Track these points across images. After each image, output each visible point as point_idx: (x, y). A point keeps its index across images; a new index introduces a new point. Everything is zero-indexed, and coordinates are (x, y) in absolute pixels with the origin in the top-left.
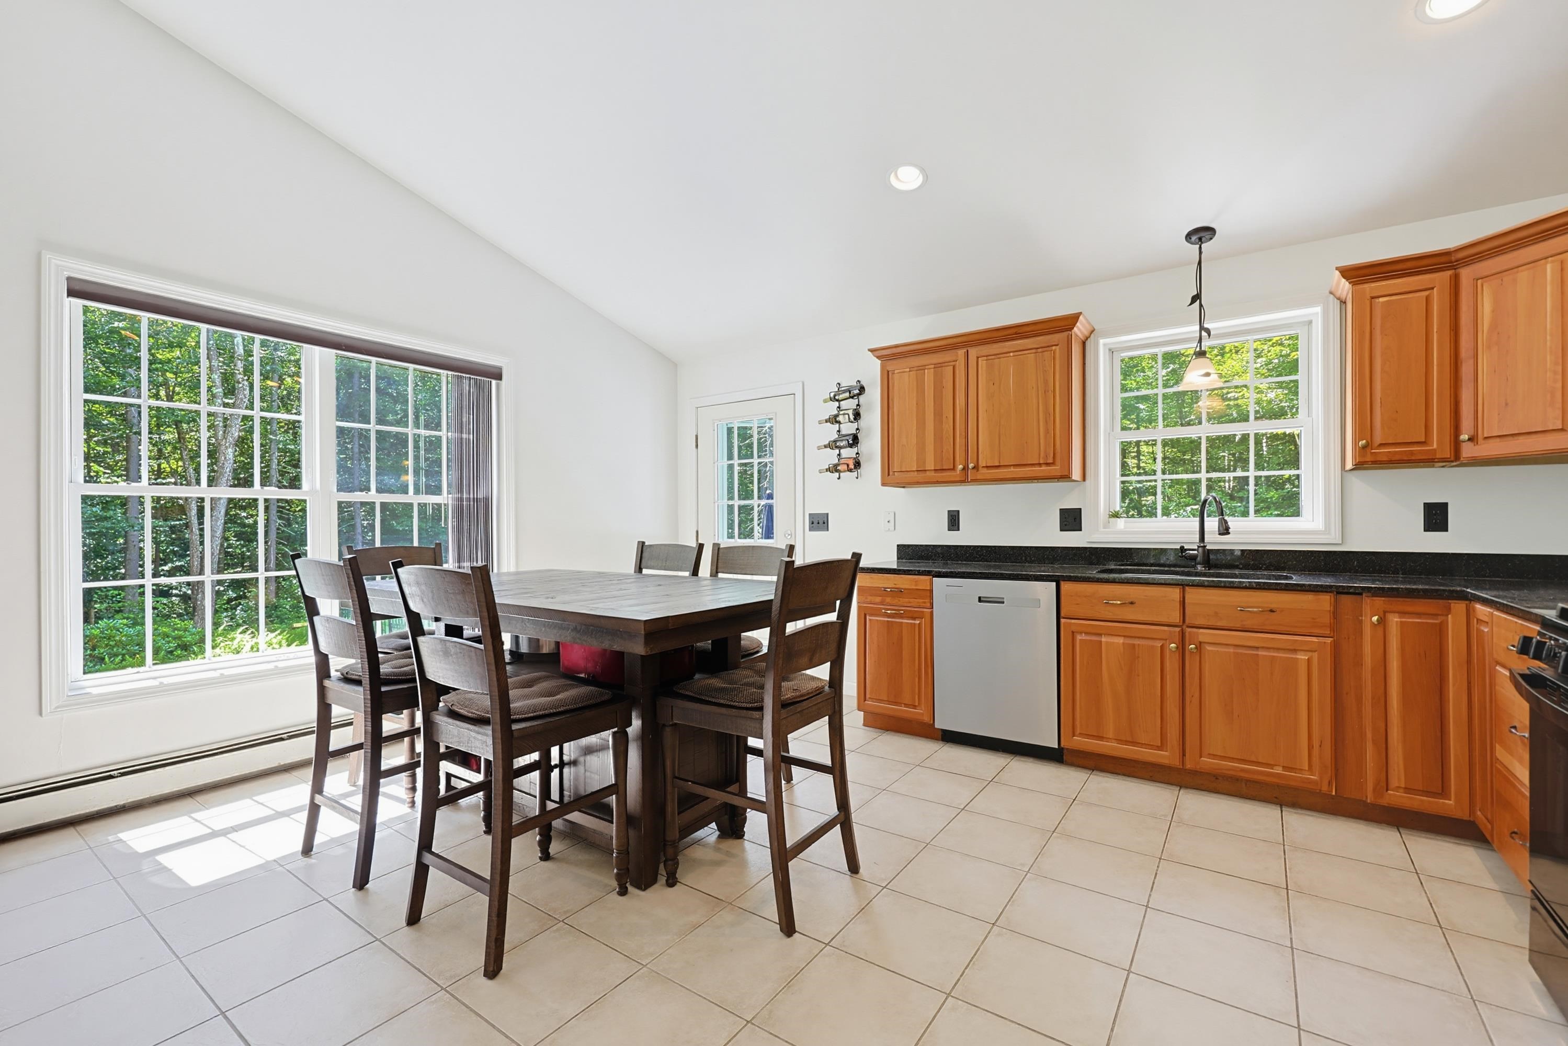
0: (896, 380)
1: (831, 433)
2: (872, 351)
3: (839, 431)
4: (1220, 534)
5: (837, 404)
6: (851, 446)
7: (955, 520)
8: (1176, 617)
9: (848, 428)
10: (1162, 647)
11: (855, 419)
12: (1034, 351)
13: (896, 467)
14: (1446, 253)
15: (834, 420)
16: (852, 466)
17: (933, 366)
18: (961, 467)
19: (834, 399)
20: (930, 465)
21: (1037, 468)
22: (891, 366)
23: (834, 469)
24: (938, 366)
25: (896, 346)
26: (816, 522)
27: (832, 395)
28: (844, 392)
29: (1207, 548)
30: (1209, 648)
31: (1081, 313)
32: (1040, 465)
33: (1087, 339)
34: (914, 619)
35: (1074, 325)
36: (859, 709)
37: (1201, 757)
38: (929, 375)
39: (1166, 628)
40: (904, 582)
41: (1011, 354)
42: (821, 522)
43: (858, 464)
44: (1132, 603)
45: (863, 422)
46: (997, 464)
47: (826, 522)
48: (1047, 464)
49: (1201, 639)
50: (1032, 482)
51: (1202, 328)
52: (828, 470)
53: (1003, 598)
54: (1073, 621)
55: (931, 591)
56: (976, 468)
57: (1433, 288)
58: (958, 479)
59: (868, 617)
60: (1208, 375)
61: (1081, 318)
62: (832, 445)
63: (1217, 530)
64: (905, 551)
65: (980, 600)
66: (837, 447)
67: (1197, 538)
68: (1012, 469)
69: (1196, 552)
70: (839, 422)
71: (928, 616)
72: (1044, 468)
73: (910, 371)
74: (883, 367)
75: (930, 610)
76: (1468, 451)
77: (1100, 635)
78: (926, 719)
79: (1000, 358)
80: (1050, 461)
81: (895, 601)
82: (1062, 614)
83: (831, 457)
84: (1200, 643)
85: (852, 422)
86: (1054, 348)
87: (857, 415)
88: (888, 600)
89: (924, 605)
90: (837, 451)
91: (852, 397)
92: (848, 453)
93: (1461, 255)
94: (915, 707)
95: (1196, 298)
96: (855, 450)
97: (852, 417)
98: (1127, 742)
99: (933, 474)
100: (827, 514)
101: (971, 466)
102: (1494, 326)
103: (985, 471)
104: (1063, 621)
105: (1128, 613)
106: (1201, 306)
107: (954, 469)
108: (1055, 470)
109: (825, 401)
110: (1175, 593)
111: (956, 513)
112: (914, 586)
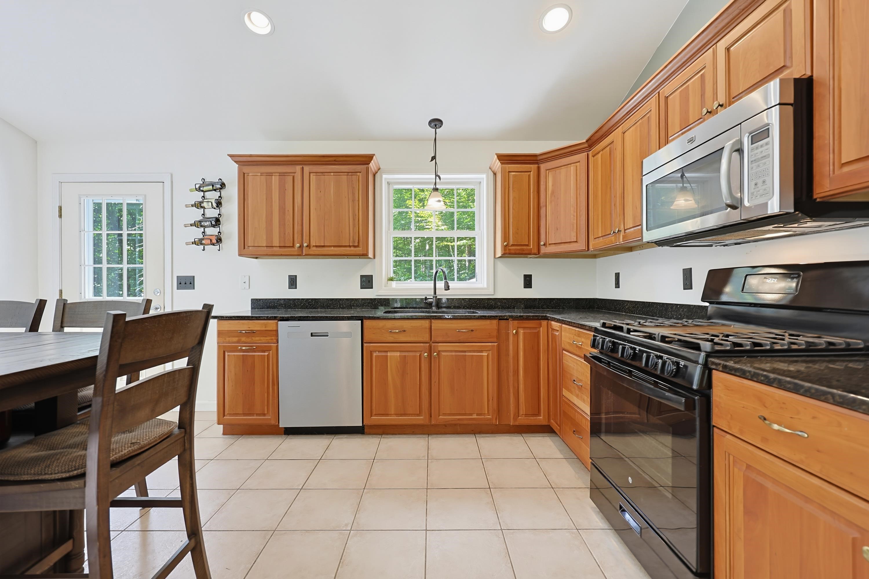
0: (250, 179)
1: (197, 215)
2: (231, 156)
3: (203, 214)
4: (445, 290)
5: (202, 194)
6: (213, 226)
7: (294, 282)
8: (426, 338)
9: (212, 213)
10: (420, 355)
11: (217, 206)
12: (346, 174)
13: (250, 242)
14: (535, 156)
15: (199, 205)
16: (214, 241)
17: (278, 174)
18: (298, 245)
19: (199, 190)
20: (276, 243)
21: (348, 249)
22: (246, 169)
23: (199, 242)
24: (282, 175)
25: (251, 156)
26: (183, 283)
27: (197, 186)
28: (208, 185)
29: (438, 297)
30: (443, 354)
31: (374, 155)
32: (350, 246)
33: (376, 173)
34: (264, 351)
35: (370, 161)
36: (219, 423)
37: (439, 416)
38: (275, 180)
39: (422, 344)
40: (256, 325)
41: (332, 174)
42: (188, 283)
43: (219, 240)
44: (404, 331)
45: (224, 209)
46: (323, 245)
47: (192, 283)
48: (355, 246)
49: (440, 349)
50: (344, 258)
51: (437, 175)
52: (194, 243)
53: (328, 333)
54: (371, 344)
55: (277, 331)
56: (308, 246)
57: (530, 172)
58: (296, 253)
59: (226, 354)
60: (439, 201)
61: (374, 157)
62: (198, 224)
63: (444, 288)
64: (257, 304)
65: (312, 335)
66: (202, 226)
67: (432, 293)
68: (332, 248)
69: (432, 300)
70: (204, 208)
71: (274, 349)
72: (352, 248)
73: (261, 175)
74: (240, 170)
75: (276, 345)
76: (543, 250)
77: (387, 352)
78: (273, 422)
79: (325, 175)
80: (356, 244)
81: (249, 340)
82: (365, 341)
83: (198, 233)
84: (439, 351)
85: (215, 208)
86: (358, 174)
87: (219, 204)
88: (243, 339)
89: (271, 341)
90: (202, 229)
91: (215, 190)
92: (212, 231)
93: (541, 157)
94: (264, 415)
95: (434, 158)
96: (217, 230)
97: (215, 205)
98: (402, 415)
99: (278, 249)
100: (194, 277)
101: (305, 245)
102: (553, 192)
103: (315, 248)
104: (365, 345)
105: (402, 338)
106: (436, 163)
107: (293, 246)
108: (359, 250)
109: (191, 190)
110: (425, 323)
111: (294, 277)
112: (264, 329)
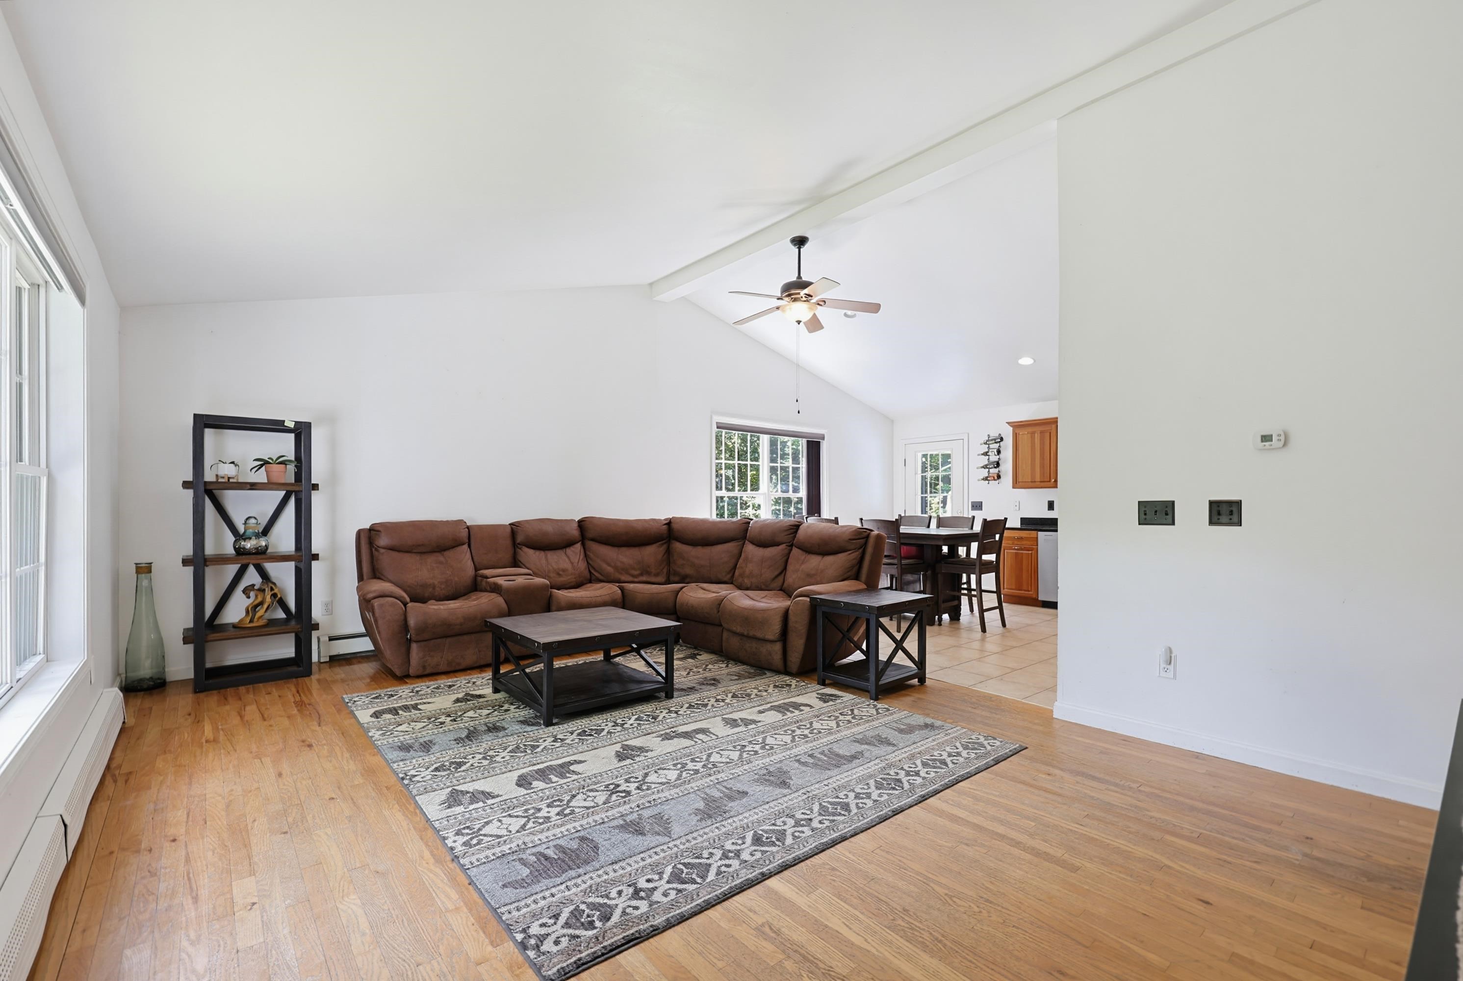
0: (1020, 438)
1: (984, 460)
2: (1008, 423)
3: (989, 460)
5: (987, 446)
6: (995, 468)
9: (994, 458)
11: (998, 454)
13: (1020, 479)
15: (986, 454)
16: (996, 478)
17: (1039, 432)
18: (1053, 480)
19: (985, 443)
20: (1038, 478)
22: (1017, 431)
23: (986, 479)
24: (1042, 432)
25: (1021, 422)
26: (975, 506)
27: (985, 441)
28: (992, 440)
34: (1029, 551)
38: (1037, 437)
40: (1024, 534)
42: (978, 506)
43: (999, 477)
45: (1001, 455)
47: (981, 505)
52: (983, 479)
55: (1037, 538)
58: (1052, 486)
59: (1006, 551)
62: (985, 467)
64: (1024, 521)
66: (987, 468)
70: (989, 455)
71: (1036, 550)
73: (1027, 434)
74: (1014, 431)
75: (1036, 546)
78: (1034, 596)
81: (1019, 543)
83: (985, 473)
85: (996, 456)
87: (999, 452)
88: (1016, 542)
89: (1033, 544)
90: (988, 470)
91: (996, 443)
92: (994, 471)
94: (1029, 591)
96: (997, 469)
97: (996, 453)
99: (1039, 483)
100: (982, 502)
107: (1050, 481)
109: (981, 444)
111: (1052, 503)
112: (1029, 536)
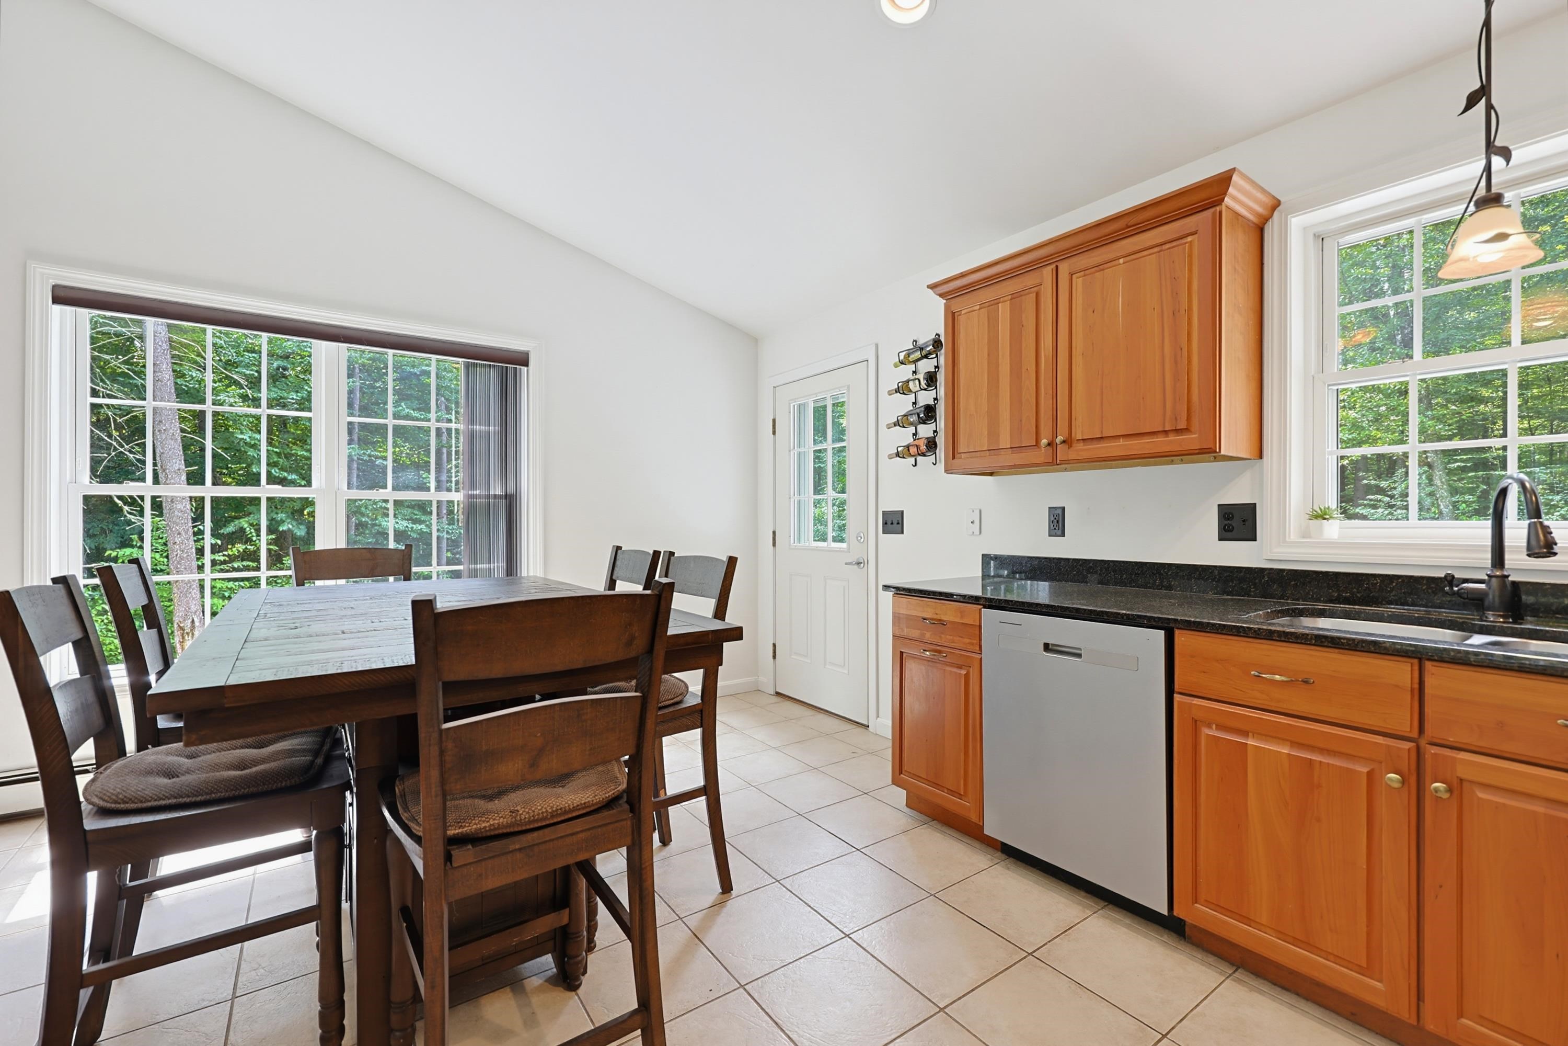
0: (964, 323)
1: (904, 404)
2: (932, 287)
3: (915, 403)
4: (1529, 555)
5: (909, 366)
6: (927, 421)
7: (1058, 522)
8: (1402, 721)
9: (926, 398)
10: (1370, 774)
11: (929, 385)
12: (1156, 250)
15: (909, 387)
16: (924, 449)
17: (1010, 297)
18: (1046, 440)
19: (906, 361)
20: (1005, 441)
21: (1161, 439)
22: (956, 306)
23: (907, 453)
24: (1016, 296)
25: (962, 275)
26: (889, 523)
27: (902, 356)
29: (1510, 579)
30: (1482, 795)
31: (1234, 170)
32: (1166, 432)
33: (1267, 220)
34: (962, 666)
35: (1225, 193)
36: (896, 782)
37: (1461, 1015)
38: (1004, 310)
39: (1380, 739)
40: (947, 611)
41: (1121, 261)
42: (895, 522)
43: (931, 445)
44: (1306, 682)
46: (1098, 435)
47: (900, 522)
48: (1178, 431)
49: (1462, 772)
50: (1172, 462)
51: (1491, 148)
52: (903, 453)
53: (1080, 649)
54: (1196, 701)
55: (980, 627)
56: (1067, 442)
58: (1041, 460)
59: (904, 658)
60: (1502, 237)
61: (1235, 178)
62: (903, 422)
63: (1525, 544)
64: (991, 564)
65: (1047, 647)
66: (908, 424)
67: (1486, 558)
68: (1121, 442)
69: (1483, 586)
70: (913, 392)
71: (976, 665)
72: (1172, 437)
73: (979, 310)
74: (947, 308)
75: (978, 656)
77: (1245, 734)
78: (974, 817)
79: (1103, 270)
80: (1182, 425)
81: (939, 638)
82: (1177, 687)
83: (905, 436)
84: (1461, 780)
85: (925, 390)
86: (1189, 239)
87: (932, 380)
88: (928, 635)
89: (971, 647)
90: (912, 429)
91: (926, 357)
92: (925, 431)
94: (960, 796)
95: (1482, 93)
96: (932, 427)
97: (925, 383)
98: (1295, 942)
99: (1012, 455)
100: (902, 512)
101: (1059, 439)
103: (1080, 446)
104: (1177, 697)
105: (1299, 702)
106: (1490, 107)
107: (1037, 446)
108: (1191, 440)
109: (896, 366)
110: (1403, 671)
111: (1059, 511)
112: (958, 620)
